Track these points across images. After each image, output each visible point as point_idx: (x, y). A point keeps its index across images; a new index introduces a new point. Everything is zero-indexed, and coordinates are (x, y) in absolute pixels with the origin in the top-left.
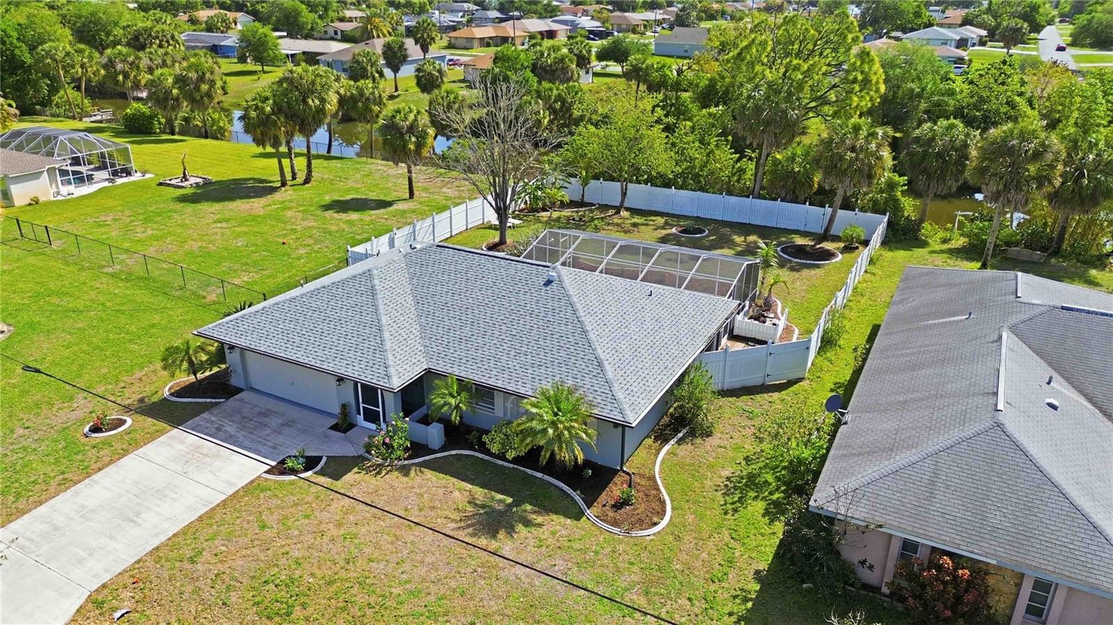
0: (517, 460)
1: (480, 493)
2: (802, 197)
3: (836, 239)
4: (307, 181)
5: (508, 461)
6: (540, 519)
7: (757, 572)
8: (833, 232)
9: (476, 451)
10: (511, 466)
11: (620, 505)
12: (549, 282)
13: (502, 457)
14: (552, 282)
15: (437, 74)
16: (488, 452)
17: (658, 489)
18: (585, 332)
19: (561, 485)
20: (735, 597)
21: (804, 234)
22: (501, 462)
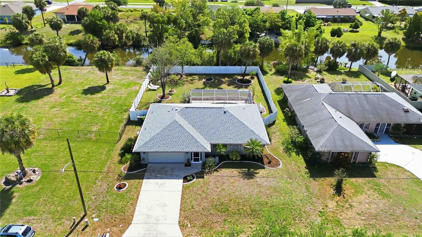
0: (239, 160)
1: (239, 170)
2: (234, 64)
3: (248, 75)
4: (60, 83)
5: (238, 161)
6: (257, 171)
7: (305, 167)
8: (246, 73)
9: (227, 160)
10: (239, 161)
11: (270, 163)
12: (225, 112)
13: (236, 160)
14: (226, 112)
15: (60, 22)
16: (232, 160)
17: (273, 157)
18: (243, 124)
19: (254, 162)
20: (306, 173)
21: (238, 75)
22: (236, 161)
